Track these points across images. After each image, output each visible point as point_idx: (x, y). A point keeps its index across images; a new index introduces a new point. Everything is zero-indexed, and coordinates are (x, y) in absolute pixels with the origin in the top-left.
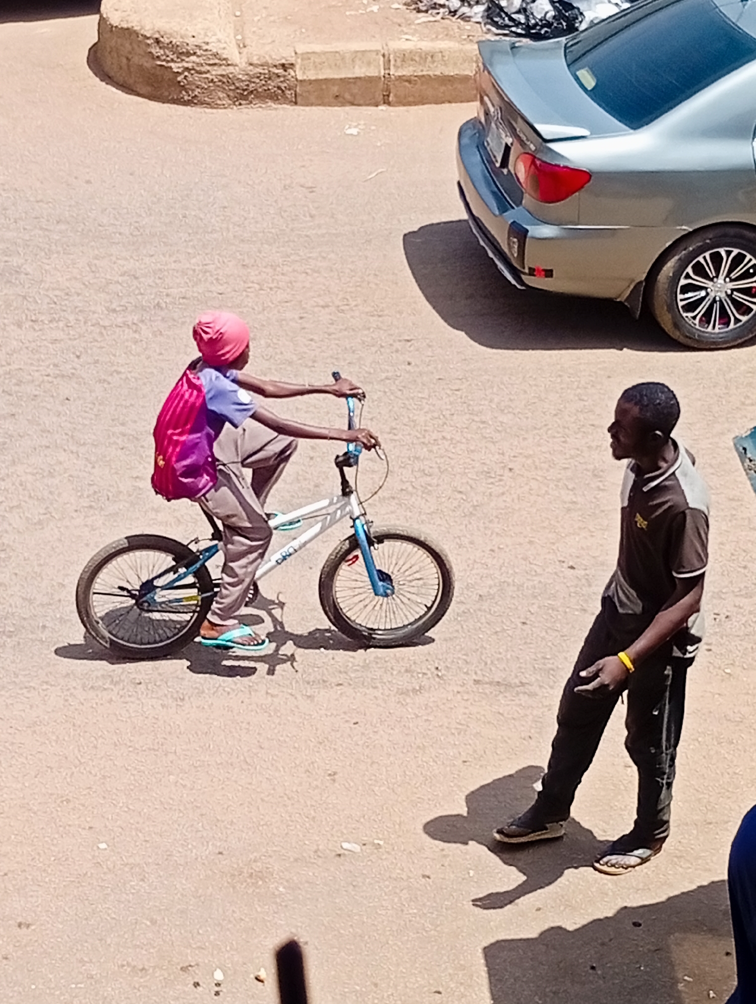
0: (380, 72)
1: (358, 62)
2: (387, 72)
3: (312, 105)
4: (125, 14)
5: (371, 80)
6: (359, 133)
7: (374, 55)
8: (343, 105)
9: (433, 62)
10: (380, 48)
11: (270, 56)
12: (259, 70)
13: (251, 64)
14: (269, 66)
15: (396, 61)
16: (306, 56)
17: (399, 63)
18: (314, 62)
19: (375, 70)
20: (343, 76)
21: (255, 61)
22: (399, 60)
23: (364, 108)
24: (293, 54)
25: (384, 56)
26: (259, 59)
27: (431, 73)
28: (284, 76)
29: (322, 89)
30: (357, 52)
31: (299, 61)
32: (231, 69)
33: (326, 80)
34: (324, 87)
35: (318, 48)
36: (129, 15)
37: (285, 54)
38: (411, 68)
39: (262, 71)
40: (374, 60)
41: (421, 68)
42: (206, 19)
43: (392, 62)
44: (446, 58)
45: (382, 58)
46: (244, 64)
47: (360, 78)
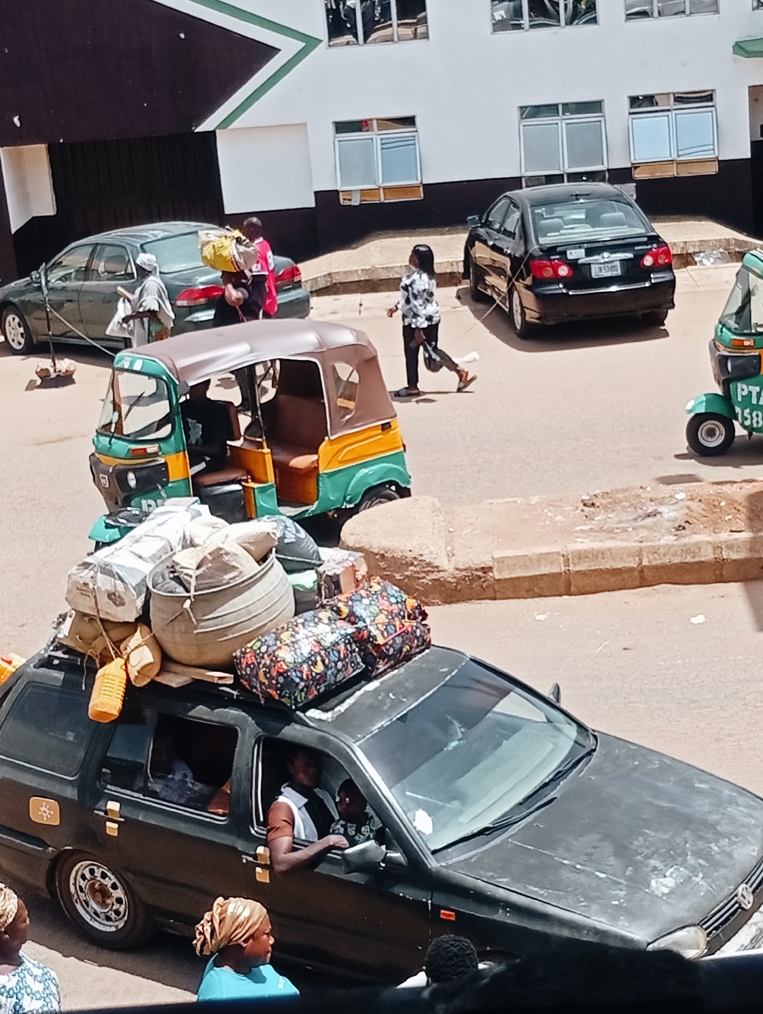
0: (561, 569)
1: (543, 562)
2: (567, 568)
3: (508, 598)
4: (358, 537)
5: (555, 576)
6: (546, 619)
7: (556, 556)
8: (533, 597)
9: (604, 558)
10: (559, 550)
11: (472, 562)
12: (464, 573)
13: (457, 569)
14: (472, 570)
15: (573, 559)
16: (501, 560)
17: (576, 561)
18: (508, 564)
19: (558, 568)
20: (532, 574)
21: (461, 567)
22: (575, 559)
23: (551, 598)
24: (491, 559)
25: (563, 556)
26: (463, 565)
27: (602, 567)
28: (484, 577)
29: (516, 586)
30: (541, 554)
31: (496, 564)
32: (442, 574)
33: (518, 578)
34: (517, 583)
35: (510, 553)
36: (361, 538)
37: (485, 560)
38: (586, 564)
39: (467, 574)
40: (556, 560)
41: (593, 564)
42: (421, 537)
43: (571, 561)
44: (614, 554)
45: (562, 558)
46: (452, 570)
47: (545, 575)
